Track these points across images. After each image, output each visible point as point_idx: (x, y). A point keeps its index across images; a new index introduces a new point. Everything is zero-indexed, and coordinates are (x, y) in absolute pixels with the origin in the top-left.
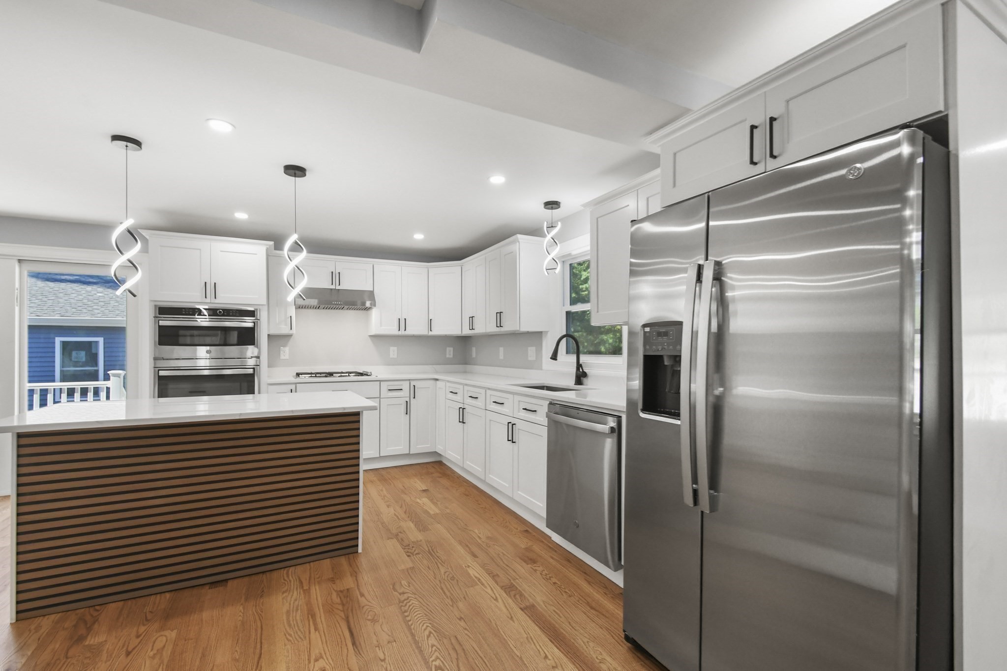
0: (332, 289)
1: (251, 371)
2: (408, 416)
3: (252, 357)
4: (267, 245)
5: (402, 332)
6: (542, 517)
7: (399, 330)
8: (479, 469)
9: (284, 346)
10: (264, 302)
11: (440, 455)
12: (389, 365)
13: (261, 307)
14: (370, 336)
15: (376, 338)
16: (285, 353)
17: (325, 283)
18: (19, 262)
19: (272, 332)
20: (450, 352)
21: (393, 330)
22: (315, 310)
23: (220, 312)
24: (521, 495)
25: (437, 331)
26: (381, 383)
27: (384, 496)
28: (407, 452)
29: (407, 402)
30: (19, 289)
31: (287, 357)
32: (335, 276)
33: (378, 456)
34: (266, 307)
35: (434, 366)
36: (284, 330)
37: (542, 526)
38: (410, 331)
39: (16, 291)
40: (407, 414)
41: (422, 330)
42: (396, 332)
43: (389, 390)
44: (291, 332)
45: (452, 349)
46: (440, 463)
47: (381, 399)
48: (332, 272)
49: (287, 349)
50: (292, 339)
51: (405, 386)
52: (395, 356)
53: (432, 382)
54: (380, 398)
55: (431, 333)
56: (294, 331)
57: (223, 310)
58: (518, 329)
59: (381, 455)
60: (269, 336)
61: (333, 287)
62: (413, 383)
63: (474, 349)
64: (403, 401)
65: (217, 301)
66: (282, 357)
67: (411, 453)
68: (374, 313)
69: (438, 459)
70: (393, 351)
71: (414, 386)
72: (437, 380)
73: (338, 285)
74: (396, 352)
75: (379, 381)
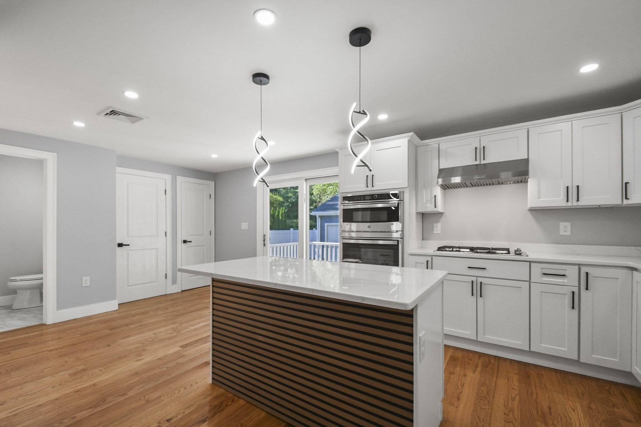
0: (477, 165)
1: (396, 243)
2: (575, 312)
3: (397, 231)
4: (409, 136)
5: (573, 203)
7: (568, 201)
9: (437, 222)
10: (406, 186)
12: (555, 244)
13: (404, 190)
15: (536, 211)
16: (438, 228)
17: (469, 161)
18: (306, 181)
19: (421, 210)
21: (559, 201)
23: (376, 197)
26: (532, 264)
27: (511, 410)
28: (575, 357)
29: (573, 292)
30: (305, 194)
31: (439, 232)
32: (480, 151)
34: (409, 189)
36: (430, 208)
39: (304, 196)
40: (573, 308)
41: (613, 199)
42: (565, 204)
43: (544, 274)
44: (436, 210)
47: (532, 285)
48: (475, 148)
49: (439, 225)
50: (444, 216)
51: (572, 272)
52: (568, 233)
54: (530, 281)
55: (626, 202)
56: (440, 209)
57: (378, 195)
59: (532, 350)
60: (418, 214)
61: (478, 163)
62: (584, 270)
64: (568, 291)
65: (374, 189)
66: (435, 232)
67: (581, 361)
70: (565, 227)
71: (587, 273)
73: (484, 159)
74: (569, 229)
75: (530, 262)
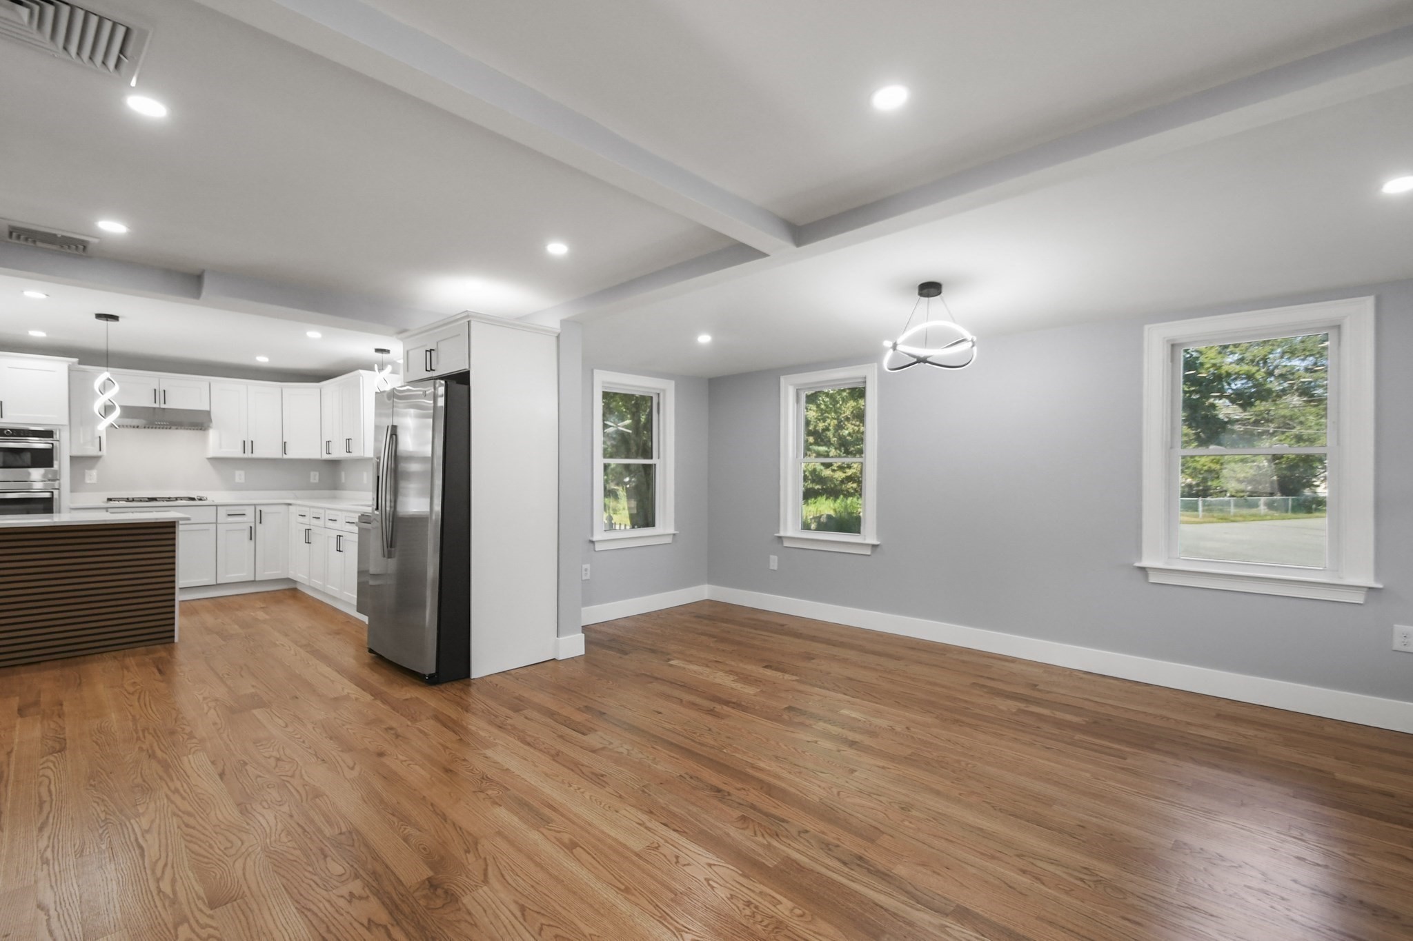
0: (154, 408)
1: (48, 495)
2: (253, 542)
3: (48, 480)
4: (68, 362)
5: (248, 455)
6: (353, 605)
7: (244, 452)
8: (319, 582)
9: (91, 468)
10: (66, 421)
11: (295, 582)
12: (233, 490)
13: (61, 427)
14: (209, 459)
15: (217, 461)
16: (92, 476)
17: (146, 401)
19: (75, 453)
20: (314, 477)
21: (237, 452)
22: (132, 430)
23: (8, 432)
24: (333, 589)
25: (293, 454)
26: (219, 508)
28: (253, 579)
29: (251, 527)
31: (94, 481)
32: (159, 394)
33: (215, 583)
34: (68, 428)
35: (294, 492)
36: (92, 451)
37: (353, 612)
38: (258, 453)
40: (251, 539)
41: (277, 454)
42: (241, 455)
43: (229, 515)
44: (100, 454)
45: (317, 474)
46: (295, 590)
47: (218, 526)
48: (155, 390)
49: (94, 473)
50: (101, 460)
51: (250, 511)
52: (243, 481)
53: (285, 507)
54: (216, 523)
55: (285, 457)
56: (104, 452)
57: (12, 430)
58: (362, 455)
59: (218, 582)
60: (72, 458)
61: (157, 405)
62: (258, 508)
63: (343, 474)
64: (247, 526)
65: (3, 420)
66: (88, 481)
67: (257, 579)
68: (212, 434)
69: (291, 586)
70: (240, 476)
71: (261, 511)
72: (290, 504)
73: (165, 403)
74: (243, 477)
75: (217, 506)
